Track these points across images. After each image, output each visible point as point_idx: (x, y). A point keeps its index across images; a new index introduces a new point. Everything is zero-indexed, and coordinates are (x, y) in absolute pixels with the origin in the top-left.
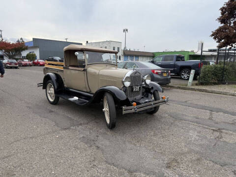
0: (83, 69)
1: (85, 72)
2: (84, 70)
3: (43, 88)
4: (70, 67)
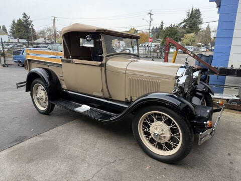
0: (99, 63)
1: (103, 68)
2: (101, 65)
3: (27, 91)
4: (74, 60)
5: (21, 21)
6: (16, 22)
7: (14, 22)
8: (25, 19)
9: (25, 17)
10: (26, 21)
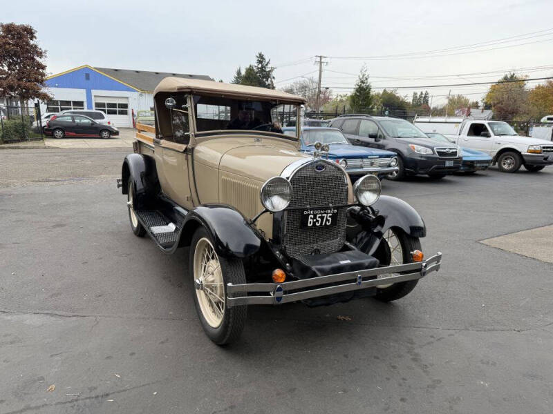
0: (184, 147)
1: (189, 157)
2: (186, 151)
3: (124, 193)
5: (253, 70)
6: (243, 72)
7: (239, 73)
8: (260, 66)
9: (260, 62)
10: (262, 69)
